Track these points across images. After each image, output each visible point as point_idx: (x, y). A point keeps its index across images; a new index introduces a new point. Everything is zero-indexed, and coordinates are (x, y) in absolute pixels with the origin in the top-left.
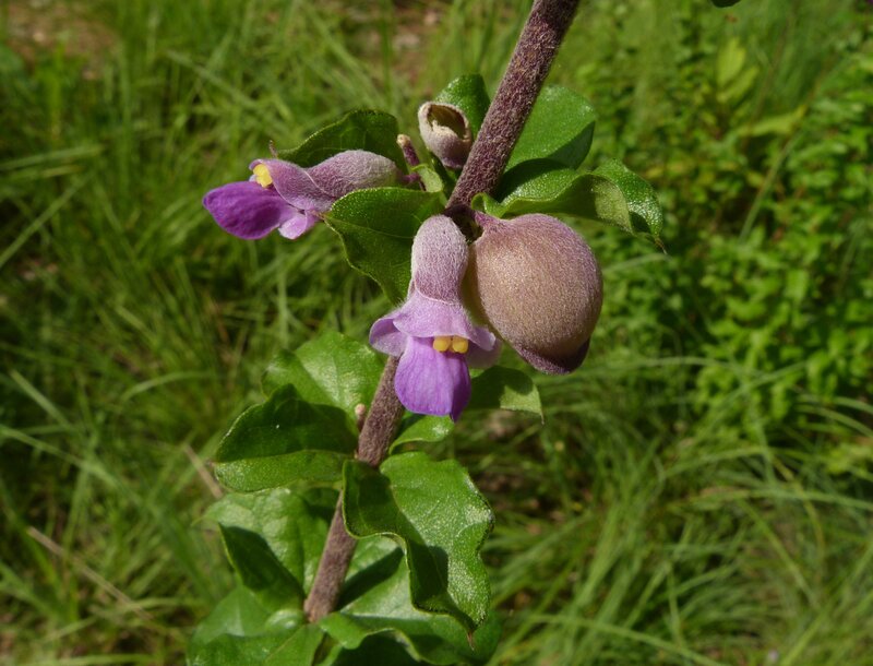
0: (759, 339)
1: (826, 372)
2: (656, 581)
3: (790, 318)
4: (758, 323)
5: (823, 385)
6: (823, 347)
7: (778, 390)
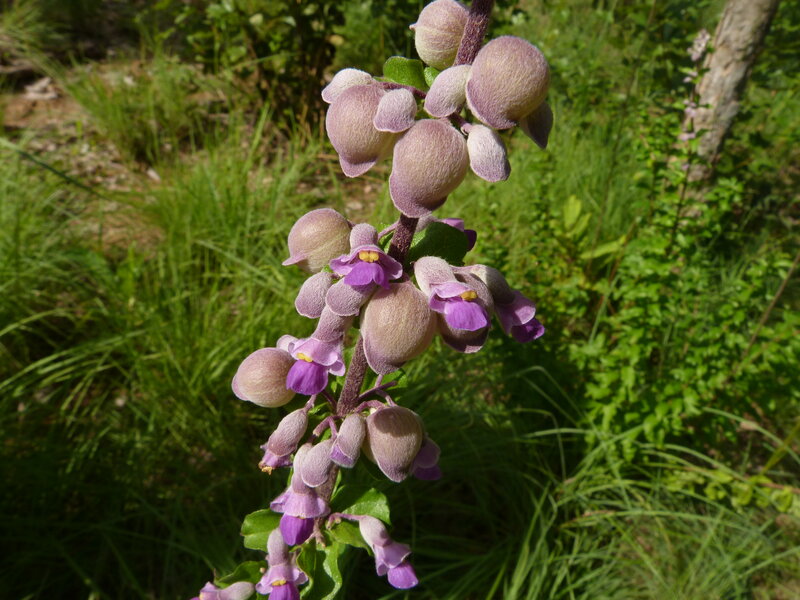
0: (609, 411)
1: (656, 429)
2: (559, 580)
3: (627, 397)
4: (606, 400)
5: (656, 436)
6: (652, 412)
7: (626, 443)
